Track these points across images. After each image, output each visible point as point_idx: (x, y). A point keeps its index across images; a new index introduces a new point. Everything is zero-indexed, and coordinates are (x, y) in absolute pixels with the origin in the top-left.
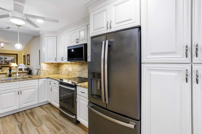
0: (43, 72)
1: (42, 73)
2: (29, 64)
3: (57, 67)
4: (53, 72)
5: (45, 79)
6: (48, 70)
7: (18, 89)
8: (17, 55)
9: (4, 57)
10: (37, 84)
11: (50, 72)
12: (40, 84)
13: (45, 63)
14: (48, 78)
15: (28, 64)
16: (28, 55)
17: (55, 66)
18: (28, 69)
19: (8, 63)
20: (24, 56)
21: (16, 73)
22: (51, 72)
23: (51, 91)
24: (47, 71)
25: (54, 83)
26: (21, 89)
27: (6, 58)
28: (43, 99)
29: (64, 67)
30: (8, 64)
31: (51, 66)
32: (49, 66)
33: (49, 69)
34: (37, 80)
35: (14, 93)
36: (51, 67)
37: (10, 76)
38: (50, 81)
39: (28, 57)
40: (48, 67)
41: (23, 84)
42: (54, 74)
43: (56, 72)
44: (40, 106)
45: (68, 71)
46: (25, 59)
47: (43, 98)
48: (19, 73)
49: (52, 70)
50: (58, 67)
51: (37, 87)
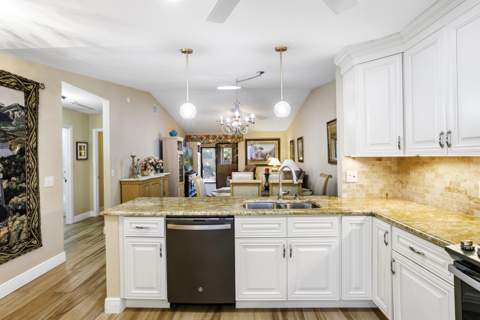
0: (349, 187)
1: (345, 191)
2: (302, 161)
3: (394, 172)
4: (382, 190)
5: (362, 218)
6: (366, 182)
7: (284, 241)
8: (279, 140)
9: (258, 146)
10: (335, 232)
11: (370, 192)
12: (345, 234)
13: (354, 158)
14: (372, 215)
15: (300, 161)
16: (301, 139)
17: (390, 167)
18: (300, 173)
19: (264, 157)
20: (292, 142)
21: (277, 184)
22: (376, 190)
23: (393, 273)
24: (362, 186)
25: (412, 249)
26: (290, 241)
27: (262, 149)
28: (357, 289)
29: (433, 174)
30: (265, 160)
31: (375, 169)
32: (366, 169)
33: (366, 178)
34: (335, 219)
35: (273, 250)
36: (373, 172)
37: (267, 188)
38: (387, 232)
39: (300, 144)
40: (364, 172)
41: (297, 225)
42: (384, 195)
43: (391, 191)
44: (344, 310)
45: (462, 196)
46: (293, 148)
47: (354, 286)
48: (283, 184)
49: (378, 182)
50: (398, 172)
51: (336, 242)
